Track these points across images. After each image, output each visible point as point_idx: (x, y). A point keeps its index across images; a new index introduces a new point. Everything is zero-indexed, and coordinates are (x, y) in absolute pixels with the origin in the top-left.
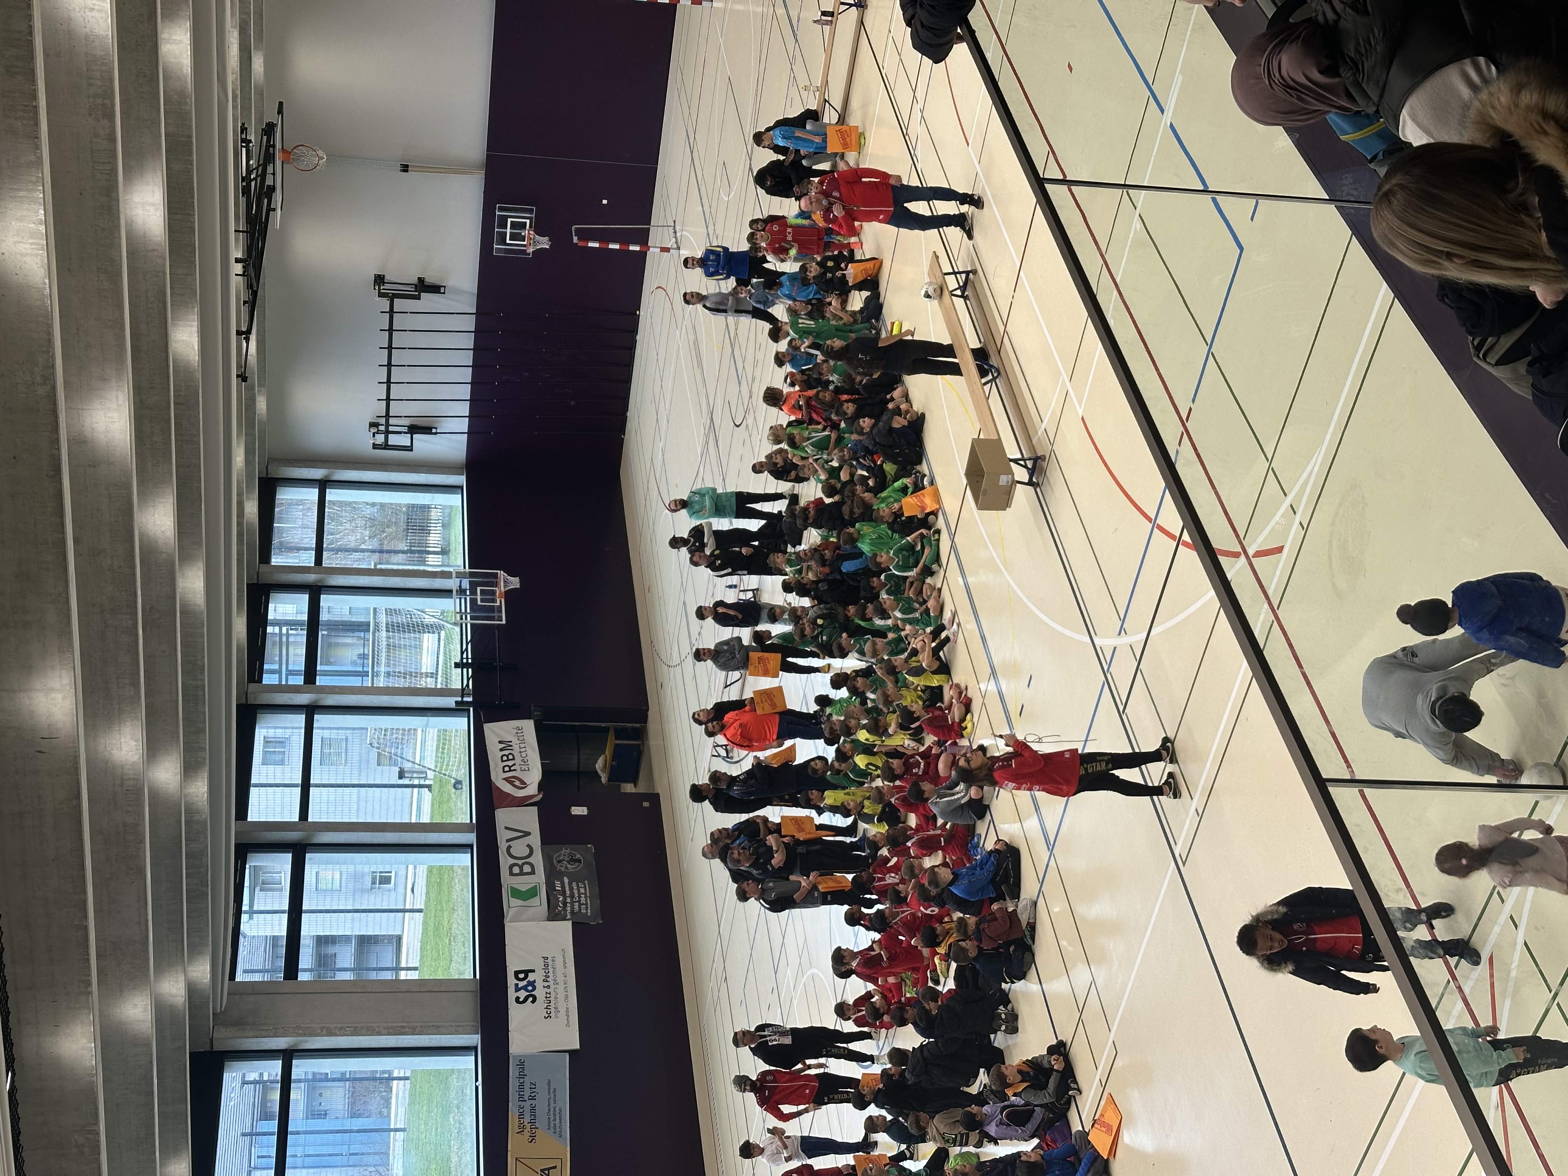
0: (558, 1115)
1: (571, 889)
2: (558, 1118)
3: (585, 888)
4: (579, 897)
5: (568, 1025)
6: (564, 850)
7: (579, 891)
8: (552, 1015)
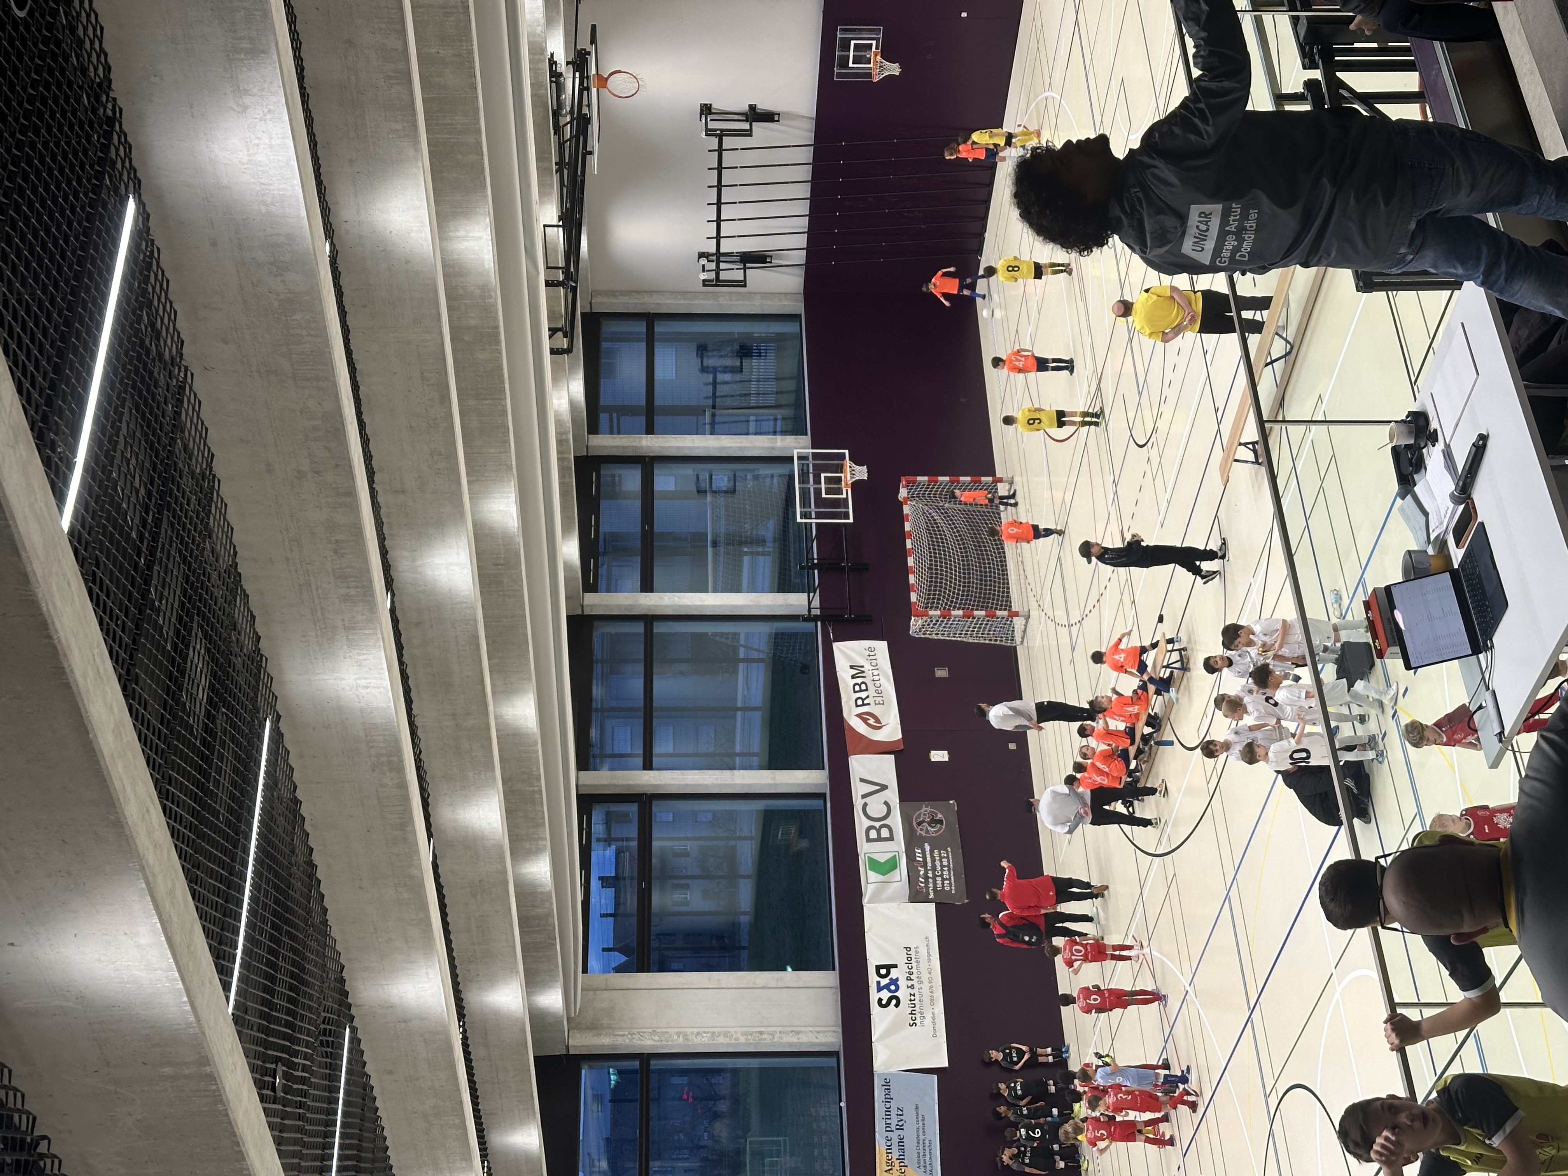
0: (927, 1149)
1: (933, 860)
2: (927, 1153)
3: (948, 857)
4: (942, 870)
5: (935, 1036)
6: (924, 809)
7: (941, 862)
8: (918, 1022)
